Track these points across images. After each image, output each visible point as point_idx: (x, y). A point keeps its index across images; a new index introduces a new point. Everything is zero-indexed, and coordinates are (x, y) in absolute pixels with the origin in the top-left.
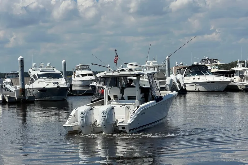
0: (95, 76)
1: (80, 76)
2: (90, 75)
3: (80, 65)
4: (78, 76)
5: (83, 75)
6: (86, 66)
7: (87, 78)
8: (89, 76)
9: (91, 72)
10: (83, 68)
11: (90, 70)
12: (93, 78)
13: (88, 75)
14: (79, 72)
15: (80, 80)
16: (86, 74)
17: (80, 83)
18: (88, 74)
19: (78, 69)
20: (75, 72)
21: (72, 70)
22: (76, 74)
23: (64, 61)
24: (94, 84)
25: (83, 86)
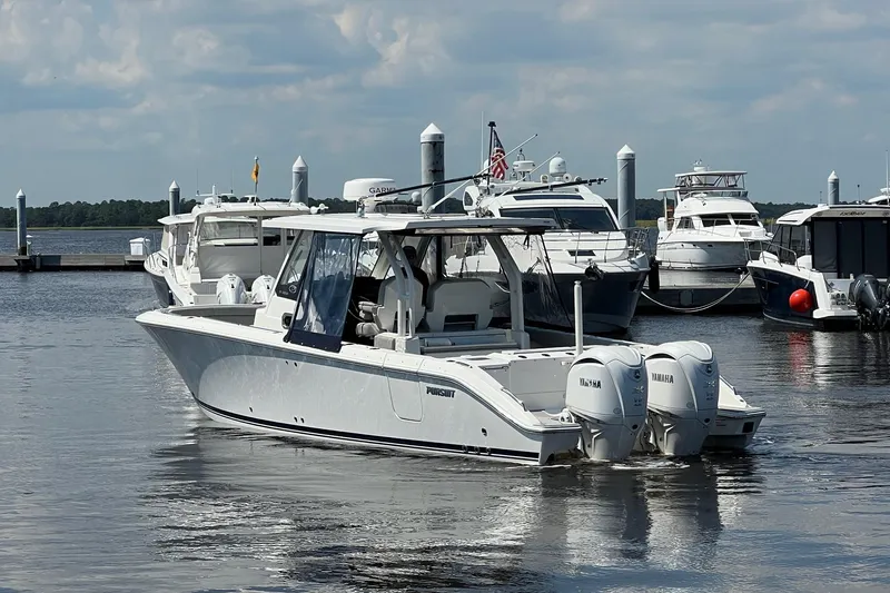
0: (765, 225)
1: (697, 222)
2: (742, 219)
3: (699, 170)
4: (686, 223)
5: (709, 220)
6: (724, 175)
7: (730, 233)
8: (737, 223)
9: (745, 207)
10: (707, 187)
11: (744, 196)
12: (757, 233)
13: (732, 221)
14: (691, 206)
15: (695, 244)
16: (725, 216)
17: (697, 255)
18: (735, 216)
19: (686, 190)
20: (672, 204)
21: (660, 192)
22: (677, 215)
23: (625, 151)
24: (768, 262)
25: (708, 270)
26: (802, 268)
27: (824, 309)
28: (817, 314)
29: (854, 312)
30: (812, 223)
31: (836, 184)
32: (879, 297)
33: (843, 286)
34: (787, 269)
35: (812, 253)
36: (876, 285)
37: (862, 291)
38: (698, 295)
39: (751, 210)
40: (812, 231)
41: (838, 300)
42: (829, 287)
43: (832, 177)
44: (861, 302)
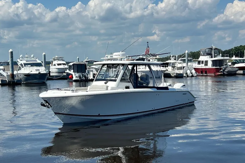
1: (57, 65)
2: (64, 64)
3: (56, 57)
4: (55, 65)
5: (58, 65)
7: (62, 67)
9: (64, 62)
10: (58, 59)
12: (66, 66)
14: (55, 62)
15: (56, 68)
16: (61, 64)
17: (57, 70)
18: (63, 64)
19: (54, 60)
20: (52, 62)
21: (50, 60)
22: (53, 64)
23: (44, 53)
24: (68, 71)
25: (59, 72)
26: (72, 72)
27: (74, 78)
28: (73, 79)
29: (79, 79)
30: (73, 65)
31: (78, 59)
32: (83, 76)
33: (77, 75)
34: (70, 72)
35: (73, 69)
36: (82, 74)
37: (80, 75)
38: (56, 76)
39: (65, 63)
40: (73, 66)
41: (76, 77)
42: (75, 75)
43: (78, 58)
44: (80, 77)
